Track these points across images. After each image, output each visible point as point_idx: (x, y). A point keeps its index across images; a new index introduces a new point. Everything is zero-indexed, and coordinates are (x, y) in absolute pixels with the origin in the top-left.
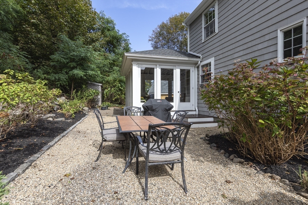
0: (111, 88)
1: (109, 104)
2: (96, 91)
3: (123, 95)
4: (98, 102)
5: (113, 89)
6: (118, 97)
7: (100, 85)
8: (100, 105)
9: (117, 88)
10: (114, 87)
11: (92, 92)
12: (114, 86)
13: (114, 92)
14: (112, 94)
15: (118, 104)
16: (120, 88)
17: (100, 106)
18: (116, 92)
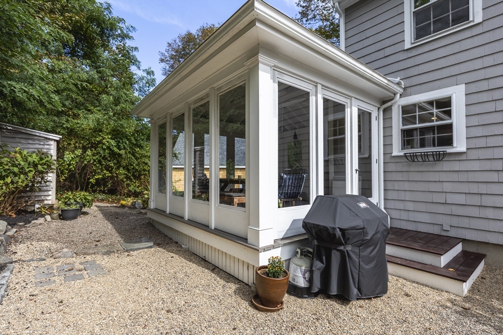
0: (85, 149)
1: (85, 199)
2: (41, 159)
3: (121, 169)
4: (46, 193)
5: (89, 152)
6: (105, 174)
7: (52, 140)
8: (50, 202)
9: (104, 150)
10: (92, 147)
11: (25, 159)
12: (94, 146)
13: (94, 161)
14: (86, 165)
15: (104, 192)
16: (116, 150)
17: (51, 207)
18: (100, 162)
